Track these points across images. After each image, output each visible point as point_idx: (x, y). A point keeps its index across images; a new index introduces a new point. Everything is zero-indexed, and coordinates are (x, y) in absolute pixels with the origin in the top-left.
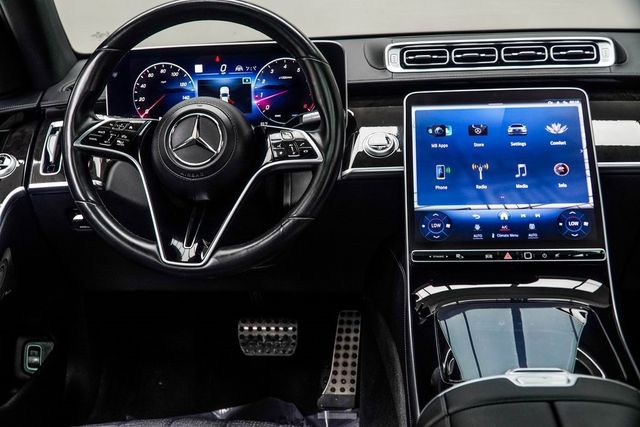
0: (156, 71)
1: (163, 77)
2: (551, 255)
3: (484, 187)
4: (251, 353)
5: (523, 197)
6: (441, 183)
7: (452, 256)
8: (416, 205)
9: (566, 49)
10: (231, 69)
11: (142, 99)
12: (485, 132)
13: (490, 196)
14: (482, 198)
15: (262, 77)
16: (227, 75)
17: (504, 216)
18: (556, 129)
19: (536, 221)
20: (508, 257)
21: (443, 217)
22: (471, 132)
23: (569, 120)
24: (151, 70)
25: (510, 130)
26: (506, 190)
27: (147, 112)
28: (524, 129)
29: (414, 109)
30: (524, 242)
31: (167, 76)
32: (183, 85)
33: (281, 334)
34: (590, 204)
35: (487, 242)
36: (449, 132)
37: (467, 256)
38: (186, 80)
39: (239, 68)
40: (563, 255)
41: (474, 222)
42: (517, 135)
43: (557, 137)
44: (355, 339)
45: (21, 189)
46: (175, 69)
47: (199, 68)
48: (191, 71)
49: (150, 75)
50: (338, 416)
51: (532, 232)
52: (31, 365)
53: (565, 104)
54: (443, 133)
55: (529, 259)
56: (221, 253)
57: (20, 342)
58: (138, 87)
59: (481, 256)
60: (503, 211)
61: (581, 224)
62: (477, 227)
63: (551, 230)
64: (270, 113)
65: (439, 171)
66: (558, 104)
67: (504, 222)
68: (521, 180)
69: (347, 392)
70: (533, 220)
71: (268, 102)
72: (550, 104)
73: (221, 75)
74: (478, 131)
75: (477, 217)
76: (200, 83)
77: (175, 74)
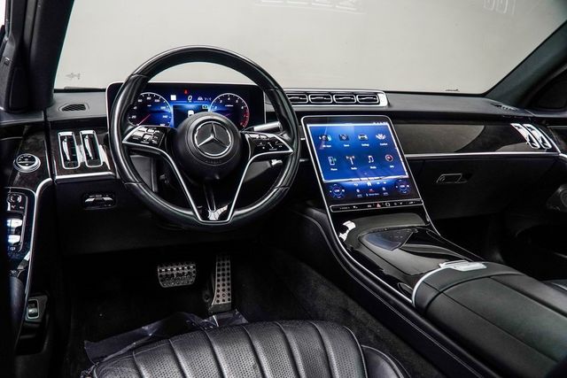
0: (144, 98)
1: (149, 102)
2: (398, 203)
3: (355, 168)
4: (166, 286)
5: (375, 173)
6: (333, 167)
7: (351, 207)
8: (324, 180)
9: (364, 97)
10: (195, 99)
11: (134, 117)
12: (347, 139)
13: (360, 174)
14: (355, 175)
15: (215, 104)
16: (192, 103)
17: (369, 184)
18: (380, 137)
20: (378, 205)
21: (339, 186)
22: (341, 138)
25: (360, 137)
26: (366, 170)
28: (366, 137)
29: (308, 126)
30: (381, 197)
31: (152, 102)
32: (163, 108)
33: (186, 272)
35: (366, 199)
36: (330, 139)
37: (359, 206)
38: (165, 105)
39: (200, 99)
40: (404, 203)
41: (356, 188)
42: (363, 140)
43: (382, 141)
44: (228, 269)
45: (50, 179)
46: (157, 98)
47: (173, 98)
48: (169, 99)
49: (139, 101)
51: (385, 192)
52: (31, 315)
53: (381, 124)
54: (327, 140)
55: (389, 207)
59: (366, 206)
60: (369, 181)
61: (406, 186)
62: (358, 191)
65: (330, 161)
66: (378, 124)
67: (370, 187)
68: (372, 164)
70: (384, 186)
72: (374, 124)
73: (188, 103)
74: (344, 138)
75: (356, 185)
76: (174, 107)
77: (157, 101)
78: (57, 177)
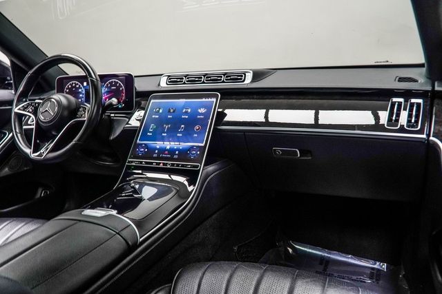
0: (71, 85)
2: (178, 165)
3: (165, 134)
5: (178, 140)
6: (150, 132)
7: (141, 163)
8: (138, 141)
9: (230, 76)
12: (174, 111)
13: (166, 139)
14: (163, 139)
15: (106, 87)
17: (168, 147)
18: (202, 110)
20: (161, 164)
21: (146, 146)
22: (169, 111)
23: (208, 107)
25: (184, 110)
26: (173, 136)
28: (189, 110)
29: (152, 101)
30: (171, 159)
31: (75, 87)
32: (80, 90)
34: (203, 145)
35: (158, 158)
36: (161, 111)
37: (147, 163)
38: (81, 88)
40: (183, 166)
41: (156, 149)
42: (186, 112)
43: (201, 114)
46: (78, 84)
47: (85, 84)
48: (83, 85)
51: (176, 155)
53: (209, 100)
54: (159, 111)
55: (169, 166)
58: (66, 91)
59: (152, 163)
60: (168, 145)
61: (196, 152)
62: (156, 151)
65: (151, 127)
66: (207, 100)
67: (167, 150)
68: (180, 133)
70: (178, 150)
71: (107, 97)
72: (204, 100)
74: (172, 111)
75: (158, 147)
76: (85, 90)
77: (77, 86)
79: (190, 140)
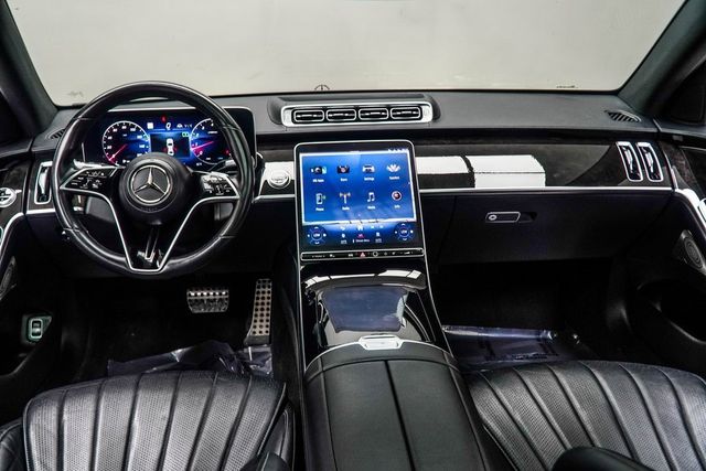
0: (119, 127)
1: (125, 131)
2: (390, 253)
3: (347, 208)
4: (197, 311)
5: (372, 215)
6: (320, 206)
7: (327, 256)
8: (303, 222)
9: (400, 111)
10: (173, 126)
11: (110, 147)
12: (348, 171)
13: (351, 215)
14: (346, 216)
15: (196, 132)
16: (171, 130)
17: (360, 228)
18: (393, 168)
19: (380, 231)
20: (363, 255)
21: (322, 229)
22: (339, 171)
23: (401, 162)
24: (115, 127)
25: (364, 169)
26: (362, 210)
27: (114, 156)
28: (373, 169)
29: (301, 155)
30: (373, 245)
31: (127, 131)
32: (139, 137)
33: (217, 297)
34: (414, 219)
35: (350, 246)
36: (324, 171)
37: (337, 255)
38: (142, 133)
39: (180, 126)
40: (397, 253)
41: (342, 232)
42: (368, 172)
43: (394, 174)
44: (268, 298)
45: (20, 214)
46: (133, 126)
47: (150, 126)
48: (145, 128)
49: (115, 130)
50: (258, 350)
51: (378, 238)
52: (34, 334)
53: (399, 151)
54: (320, 172)
55: (376, 257)
56: (171, 261)
57: (25, 318)
58: (106, 139)
59: (346, 255)
60: (360, 224)
61: (409, 232)
62: (343, 236)
63: (390, 236)
64: (203, 157)
65: (318, 198)
66: (394, 152)
67: (360, 232)
68: (371, 203)
69: (264, 334)
71: (201, 149)
72: (389, 151)
73: (166, 131)
74: (343, 170)
75: (343, 229)
76: (152, 136)
77: (133, 130)
78: (29, 212)
79: (391, 213)
